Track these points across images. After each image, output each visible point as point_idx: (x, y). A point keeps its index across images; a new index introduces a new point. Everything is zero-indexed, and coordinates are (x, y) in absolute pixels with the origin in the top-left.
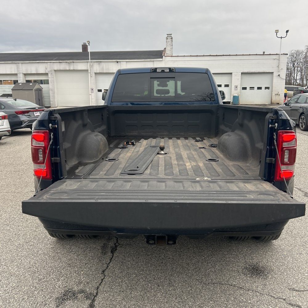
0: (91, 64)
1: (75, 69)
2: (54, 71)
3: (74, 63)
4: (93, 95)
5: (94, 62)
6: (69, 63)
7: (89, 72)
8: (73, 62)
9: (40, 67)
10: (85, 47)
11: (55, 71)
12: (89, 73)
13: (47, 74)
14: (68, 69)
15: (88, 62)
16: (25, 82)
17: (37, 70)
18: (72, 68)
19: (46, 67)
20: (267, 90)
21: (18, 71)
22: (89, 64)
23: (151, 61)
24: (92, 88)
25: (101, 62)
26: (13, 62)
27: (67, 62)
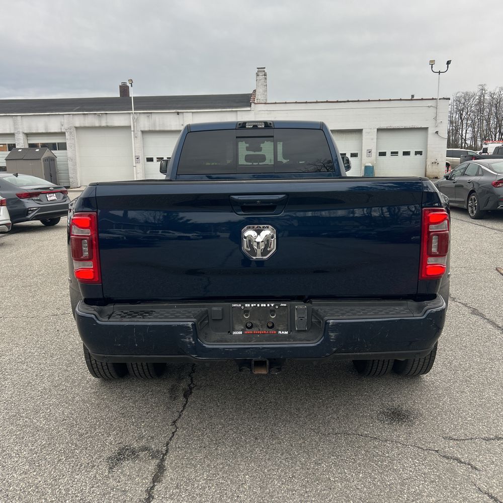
0: (136, 116)
1: (109, 124)
2: (75, 129)
3: (108, 115)
4: (139, 166)
5: (140, 113)
6: (99, 115)
7: (132, 130)
8: (106, 114)
9: (52, 123)
10: (124, 90)
11: (76, 128)
12: (132, 132)
13: (62, 134)
14: (97, 125)
15: (129, 113)
16: (27, 147)
17: (46, 128)
18: (104, 124)
19: (61, 123)
20: (418, 156)
21: (15, 129)
22: (131, 116)
23: (232, 111)
24: (136, 155)
25: (151, 113)
26: (8, 114)
27: (95, 114)
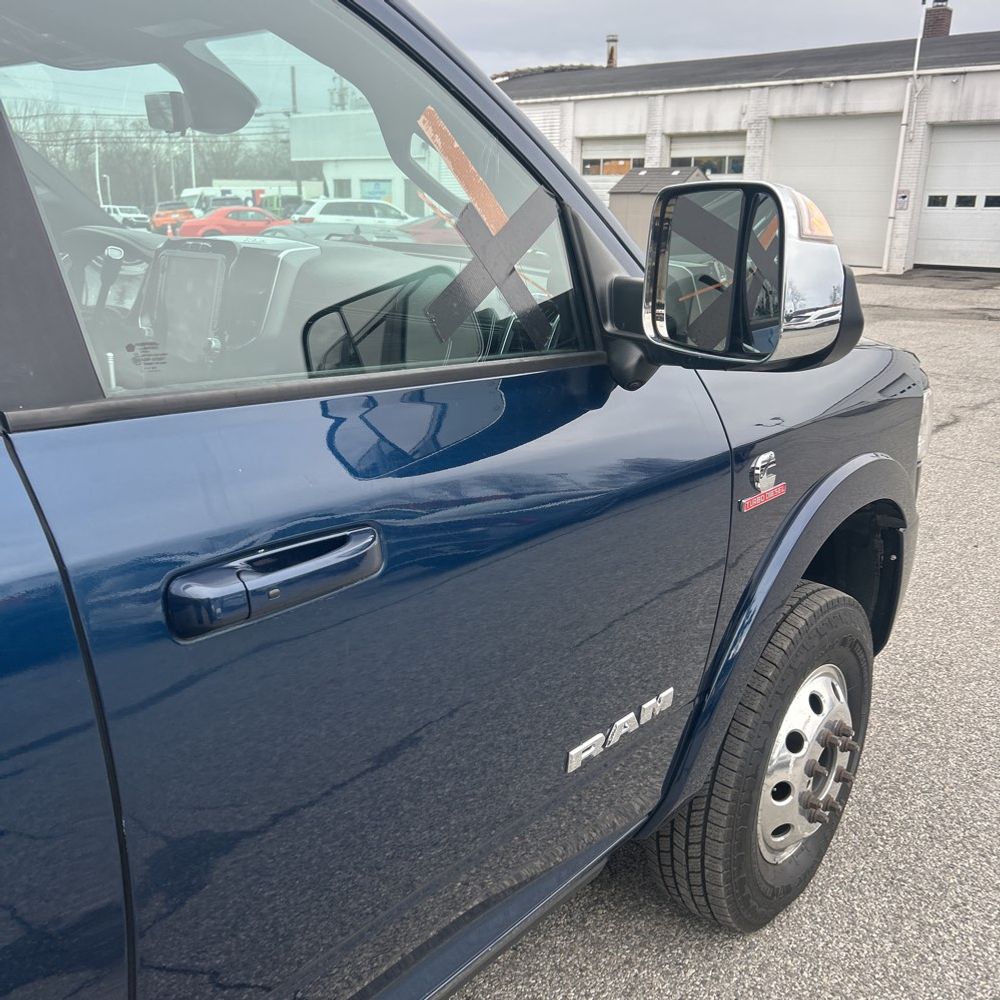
0: (920, 85)
1: (850, 109)
2: (769, 123)
3: (851, 86)
4: (904, 217)
5: (934, 75)
6: (827, 85)
7: (904, 121)
8: (847, 81)
9: (720, 110)
10: (938, 20)
11: (774, 120)
12: (904, 128)
13: (740, 135)
14: (821, 111)
15: (906, 78)
16: (667, 164)
17: (710, 119)
18: (836, 109)
19: (742, 108)
21: (650, 124)
22: (909, 85)
24: (902, 188)
25: (965, 73)
26: (640, 93)
27: (820, 83)
